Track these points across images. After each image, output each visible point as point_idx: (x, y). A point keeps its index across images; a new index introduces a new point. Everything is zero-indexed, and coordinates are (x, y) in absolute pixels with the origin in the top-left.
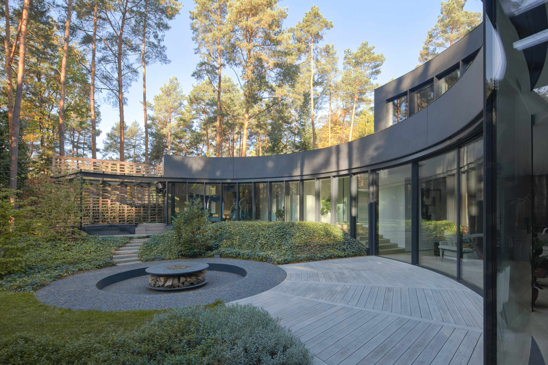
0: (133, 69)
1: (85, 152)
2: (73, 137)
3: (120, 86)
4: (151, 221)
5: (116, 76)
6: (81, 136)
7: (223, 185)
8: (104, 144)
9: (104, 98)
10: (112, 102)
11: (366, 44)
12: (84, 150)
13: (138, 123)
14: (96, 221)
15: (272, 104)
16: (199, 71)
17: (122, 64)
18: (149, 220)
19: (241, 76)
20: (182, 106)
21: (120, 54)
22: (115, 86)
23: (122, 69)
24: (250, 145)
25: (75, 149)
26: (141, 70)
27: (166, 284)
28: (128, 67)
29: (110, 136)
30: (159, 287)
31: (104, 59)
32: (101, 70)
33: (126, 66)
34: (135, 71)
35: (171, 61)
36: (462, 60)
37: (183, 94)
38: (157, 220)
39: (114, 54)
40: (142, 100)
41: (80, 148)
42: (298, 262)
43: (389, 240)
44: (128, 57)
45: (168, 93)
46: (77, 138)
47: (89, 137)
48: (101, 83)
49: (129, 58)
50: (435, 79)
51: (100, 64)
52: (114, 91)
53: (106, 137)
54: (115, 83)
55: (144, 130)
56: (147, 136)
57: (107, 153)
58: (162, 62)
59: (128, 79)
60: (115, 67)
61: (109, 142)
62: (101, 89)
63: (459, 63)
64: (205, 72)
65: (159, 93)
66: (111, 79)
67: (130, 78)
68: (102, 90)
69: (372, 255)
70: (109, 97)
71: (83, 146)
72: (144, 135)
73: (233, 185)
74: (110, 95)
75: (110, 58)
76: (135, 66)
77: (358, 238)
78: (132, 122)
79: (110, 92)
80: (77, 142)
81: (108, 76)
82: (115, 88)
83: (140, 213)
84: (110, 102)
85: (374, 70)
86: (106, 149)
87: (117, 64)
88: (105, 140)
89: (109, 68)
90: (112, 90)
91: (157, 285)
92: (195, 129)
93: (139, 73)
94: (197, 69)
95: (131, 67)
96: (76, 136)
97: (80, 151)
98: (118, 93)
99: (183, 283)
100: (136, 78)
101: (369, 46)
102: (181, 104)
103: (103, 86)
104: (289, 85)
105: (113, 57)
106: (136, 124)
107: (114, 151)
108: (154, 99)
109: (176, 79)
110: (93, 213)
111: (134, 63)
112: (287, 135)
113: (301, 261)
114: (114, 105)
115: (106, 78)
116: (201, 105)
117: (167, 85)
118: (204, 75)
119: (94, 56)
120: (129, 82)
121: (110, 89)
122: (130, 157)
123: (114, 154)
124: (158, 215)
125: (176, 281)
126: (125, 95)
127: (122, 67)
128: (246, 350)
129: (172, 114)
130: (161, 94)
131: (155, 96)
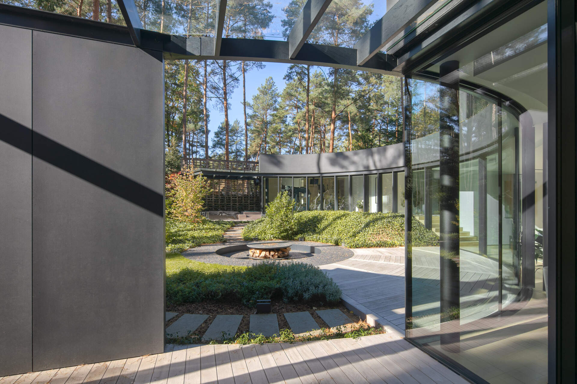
0: (235, 77)
1: (198, 150)
2: (189, 137)
3: (225, 93)
4: (251, 209)
5: (222, 85)
6: (195, 136)
7: (309, 178)
8: (212, 142)
9: (213, 105)
10: (219, 108)
12: (197, 148)
13: (238, 122)
14: (210, 208)
15: (359, 97)
16: (290, 73)
17: (227, 74)
18: (249, 209)
19: (327, 74)
20: (277, 103)
21: (225, 67)
22: (221, 94)
23: (226, 79)
24: (342, 136)
25: (191, 147)
26: (241, 78)
27: (261, 256)
28: (231, 76)
29: (217, 134)
30: (256, 257)
31: (213, 72)
32: (211, 82)
33: (229, 75)
34: (237, 79)
35: (265, 66)
37: (278, 92)
38: (255, 209)
39: (220, 67)
40: (243, 101)
41: (194, 146)
42: (369, 247)
43: (469, 232)
44: (231, 67)
45: (265, 91)
46: (192, 138)
47: (200, 136)
48: (211, 93)
49: (232, 69)
51: (210, 77)
52: (221, 99)
53: (214, 135)
54: (221, 91)
55: (244, 127)
56: (246, 132)
57: (215, 149)
58: (258, 68)
59: (231, 86)
60: (221, 77)
61: (216, 139)
62: (211, 97)
64: (295, 74)
65: (257, 93)
66: (219, 89)
67: (233, 85)
68: (212, 99)
70: (216, 104)
71: (196, 145)
72: (244, 132)
73: (317, 178)
74: (218, 102)
75: (217, 71)
76: (236, 75)
78: (234, 121)
79: (217, 99)
80: (192, 141)
81: (216, 87)
82: (221, 96)
83: (242, 202)
84: (218, 108)
86: (214, 146)
87: (222, 75)
88: (213, 138)
89: (216, 80)
90: (219, 98)
91: (254, 256)
92: (289, 123)
93: (239, 80)
94: (287, 72)
95: (233, 76)
96: (192, 136)
97: (195, 149)
98: (223, 100)
99: (273, 256)
100: (237, 85)
102: (275, 101)
103: (212, 95)
104: (376, 77)
105: (220, 70)
106: (237, 122)
107: (220, 147)
108: (252, 99)
109: (272, 79)
110: (208, 202)
111: (235, 73)
112: (381, 124)
113: (372, 246)
114: (221, 110)
115: (214, 88)
116: (293, 101)
117: (264, 85)
118: (295, 76)
119: (206, 71)
120: (231, 89)
121: (218, 97)
122: (233, 152)
123: (220, 150)
124: (256, 205)
125: (267, 253)
126: (229, 101)
127: (226, 77)
128: (301, 283)
129: (268, 112)
130: (258, 94)
131: (253, 96)
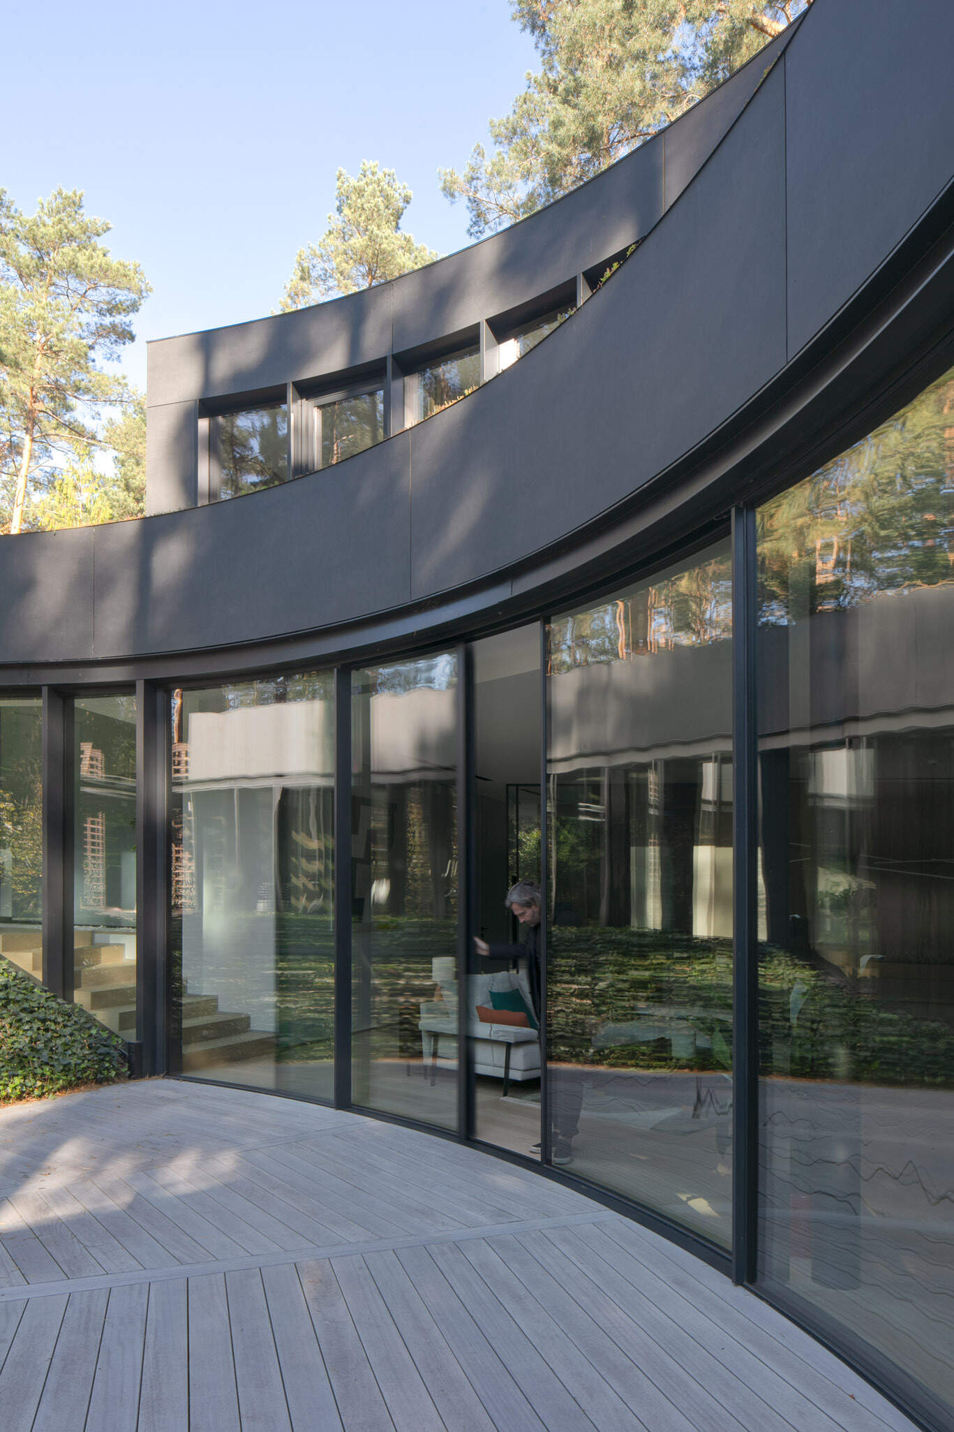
11: (75, 204)
36: (584, 273)
43: (215, 999)
50: (486, 334)
63: (573, 282)
69: (153, 1073)
77: (81, 997)
85: (107, 320)
101: (89, 215)
